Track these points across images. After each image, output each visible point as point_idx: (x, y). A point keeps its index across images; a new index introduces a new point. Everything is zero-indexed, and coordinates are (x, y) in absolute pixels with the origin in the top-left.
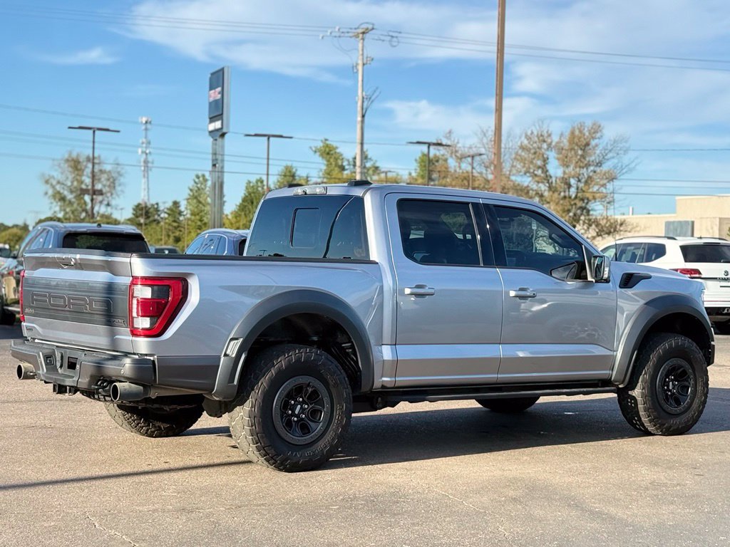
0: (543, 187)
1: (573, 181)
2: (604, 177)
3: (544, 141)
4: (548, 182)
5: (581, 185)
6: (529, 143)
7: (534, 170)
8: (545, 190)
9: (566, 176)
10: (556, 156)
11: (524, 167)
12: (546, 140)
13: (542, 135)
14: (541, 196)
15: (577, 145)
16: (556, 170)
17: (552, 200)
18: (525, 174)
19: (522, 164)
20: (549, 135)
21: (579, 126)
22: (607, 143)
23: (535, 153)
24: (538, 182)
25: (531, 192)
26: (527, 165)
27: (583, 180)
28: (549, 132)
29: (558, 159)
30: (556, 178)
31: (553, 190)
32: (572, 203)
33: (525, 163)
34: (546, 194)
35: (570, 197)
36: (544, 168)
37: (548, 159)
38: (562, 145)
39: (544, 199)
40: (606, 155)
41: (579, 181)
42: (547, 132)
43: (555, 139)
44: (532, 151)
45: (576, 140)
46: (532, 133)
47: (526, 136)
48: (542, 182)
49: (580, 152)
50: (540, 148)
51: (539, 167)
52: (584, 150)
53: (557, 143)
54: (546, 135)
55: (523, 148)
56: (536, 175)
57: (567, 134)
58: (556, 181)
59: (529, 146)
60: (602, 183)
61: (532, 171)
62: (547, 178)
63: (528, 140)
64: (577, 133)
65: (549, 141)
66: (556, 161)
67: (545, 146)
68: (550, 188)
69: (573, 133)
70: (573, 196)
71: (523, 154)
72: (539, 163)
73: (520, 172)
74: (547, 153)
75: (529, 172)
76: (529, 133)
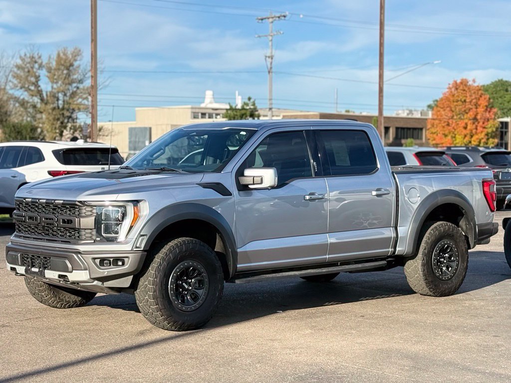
0: (36, 100)
1: (61, 96)
2: (87, 92)
3: (36, 62)
4: (40, 96)
5: (67, 98)
6: (23, 63)
7: (29, 86)
8: (37, 102)
9: (55, 91)
10: (47, 74)
11: (20, 83)
12: (37, 60)
13: (33, 57)
14: (34, 107)
15: (63, 65)
16: (46, 86)
17: (44, 110)
18: (21, 88)
19: (18, 80)
20: (40, 57)
21: (63, 49)
22: (86, 65)
23: (29, 71)
24: (33, 96)
25: (25, 104)
26: (22, 82)
27: (68, 94)
28: (39, 55)
29: (47, 76)
30: (47, 92)
31: (45, 102)
32: (61, 113)
33: (21, 80)
34: (39, 105)
35: (59, 108)
36: (36, 85)
37: (39, 76)
38: (51, 65)
39: (37, 109)
40: (86, 74)
41: (65, 95)
42: (38, 54)
43: (45, 61)
44: (26, 70)
45: (62, 62)
46: (25, 55)
47: (21, 57)
48: (36, 96)
49: (65, 72)
50: (32, 68)
51: (33, 84)
52: (68, 69)
53: (47, 64)
54: (37, 57)
55: (18, 67)
56: (30, 89)
57: (54, 56)
58: (47, 95)
59: (23, 65)
60: (85, 96)
61: (26, 86)
62: (40, 93)
63: (22, 60)
64: (61, 55)
65: (40, 61)
66: (47, 79)
67: (36, 66)
68: (42, 100)
69: (59, 55)
70: (61, 106)
71: (19, 72)
72: (33, 79)
73: (17, 86)
74: (39, 71)
75: (24, 87)
76: (23, 55)
